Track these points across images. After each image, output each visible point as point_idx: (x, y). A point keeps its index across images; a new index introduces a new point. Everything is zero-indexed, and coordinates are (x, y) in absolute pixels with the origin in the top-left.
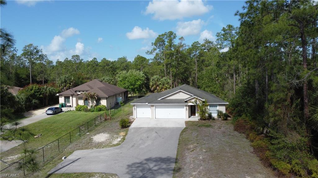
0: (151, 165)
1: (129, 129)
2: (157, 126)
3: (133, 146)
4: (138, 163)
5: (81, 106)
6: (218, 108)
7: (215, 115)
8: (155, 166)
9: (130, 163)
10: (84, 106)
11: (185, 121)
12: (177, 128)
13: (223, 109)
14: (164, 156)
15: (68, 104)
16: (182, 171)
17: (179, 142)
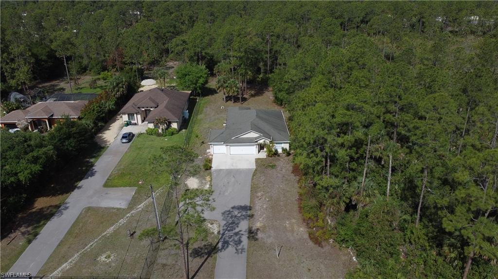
0: (236, 213)
1: (212, 172)
2: (232, 168)
3: (220, 193)
4: (228, 211)
5: (151, 129)
6: (283, 145)
7: (280, 151)
8: (239, 213)
9: (223, 211)
10: (154, 129)
11: (256, 159)
12: (249, 170)
13: (287, 146)
14: (243, 205)
15: (133, 122)
16: (254, 217)
17: (251, 188)
